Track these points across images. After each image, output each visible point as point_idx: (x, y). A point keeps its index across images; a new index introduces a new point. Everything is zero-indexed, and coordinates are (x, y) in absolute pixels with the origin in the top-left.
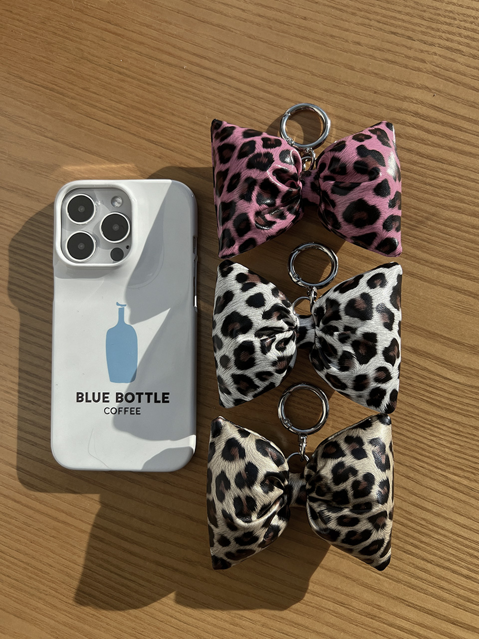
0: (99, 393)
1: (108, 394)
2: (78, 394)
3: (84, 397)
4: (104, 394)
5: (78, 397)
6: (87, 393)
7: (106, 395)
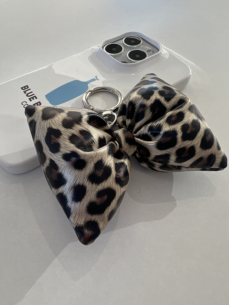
0: (34, 94)
1: (36, 98)
2: (27, 86)
3: (26, 89)
4: (35, 97)
5: (25, 87)
6: (30, 89)
7: (34, 98)
